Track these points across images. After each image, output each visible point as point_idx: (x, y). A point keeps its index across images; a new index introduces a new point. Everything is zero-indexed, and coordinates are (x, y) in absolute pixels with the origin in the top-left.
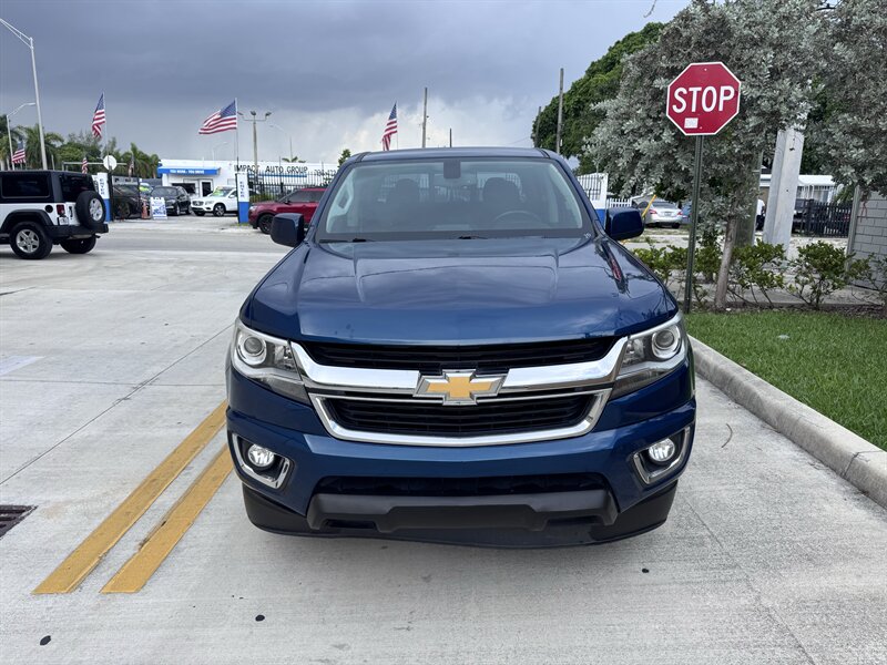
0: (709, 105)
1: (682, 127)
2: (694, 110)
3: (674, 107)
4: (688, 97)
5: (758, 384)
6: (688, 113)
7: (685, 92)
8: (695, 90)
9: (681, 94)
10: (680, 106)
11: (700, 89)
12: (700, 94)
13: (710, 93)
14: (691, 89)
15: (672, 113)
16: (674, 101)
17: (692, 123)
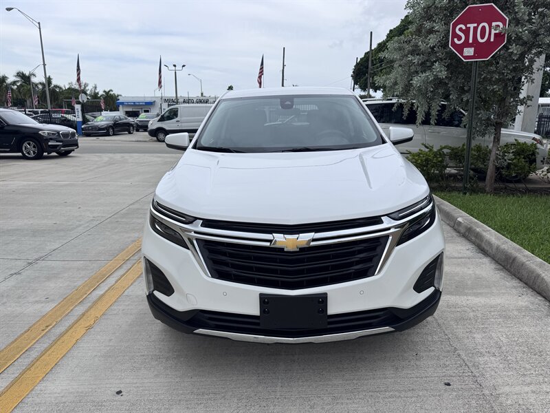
0: (482, 37)
1: (462, 54)
2: (471, 41)
3: (456, 40)
4: (466, 32)
5: (541, 266)
6: (466, 44)
7: (464, 28)
8: (472, 26)
9: (461, 29)
10: (459, 38)
11: (476, 25)
12: (475, 29)
13: (484, 28)
14: (468, 25)
15: (454, 44)
16: (455, 35)
17: (469, 51)
